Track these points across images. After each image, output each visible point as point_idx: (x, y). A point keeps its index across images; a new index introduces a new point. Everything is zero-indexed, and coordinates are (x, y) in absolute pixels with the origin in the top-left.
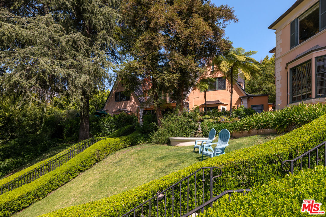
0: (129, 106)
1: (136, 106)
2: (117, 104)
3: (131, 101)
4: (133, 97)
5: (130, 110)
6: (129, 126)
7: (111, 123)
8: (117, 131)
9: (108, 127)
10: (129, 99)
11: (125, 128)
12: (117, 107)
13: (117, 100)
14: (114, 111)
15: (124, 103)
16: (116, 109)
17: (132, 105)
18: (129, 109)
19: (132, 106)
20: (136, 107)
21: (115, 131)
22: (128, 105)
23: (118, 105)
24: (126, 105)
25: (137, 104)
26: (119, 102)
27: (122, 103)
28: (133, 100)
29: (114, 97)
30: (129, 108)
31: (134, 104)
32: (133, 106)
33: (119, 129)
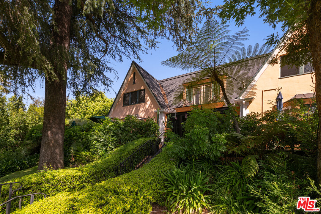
0: (142, 111)
1: (153, 110)
2: (126, 109)
3: (146, 103)
4: (148, 98)
5: (144, 116)
6: (143, 140)
7: (107, 133)
8: (117, 149)
9: (101, 142)
10: (143, 100)
11: (133, 144)
12: (126, 113)
13: (126, 103)
14: (121, 118)
15: (135, 108)
16: (124, 116)
17: (147, 109)
18: (142, 115)
19: (147, 111)
20: (152, 112)
21: (114, 150)
22: (141, 109)
23: (127, 111)
24: (137, 110)
25: (155, 107)
26: (129, 106)
27: (132, 107)
28: (149, 103)
29: (123, 99)
30: (143, 113)
31: (149, 108)
32: (149, 111)
33: (122, 146)
